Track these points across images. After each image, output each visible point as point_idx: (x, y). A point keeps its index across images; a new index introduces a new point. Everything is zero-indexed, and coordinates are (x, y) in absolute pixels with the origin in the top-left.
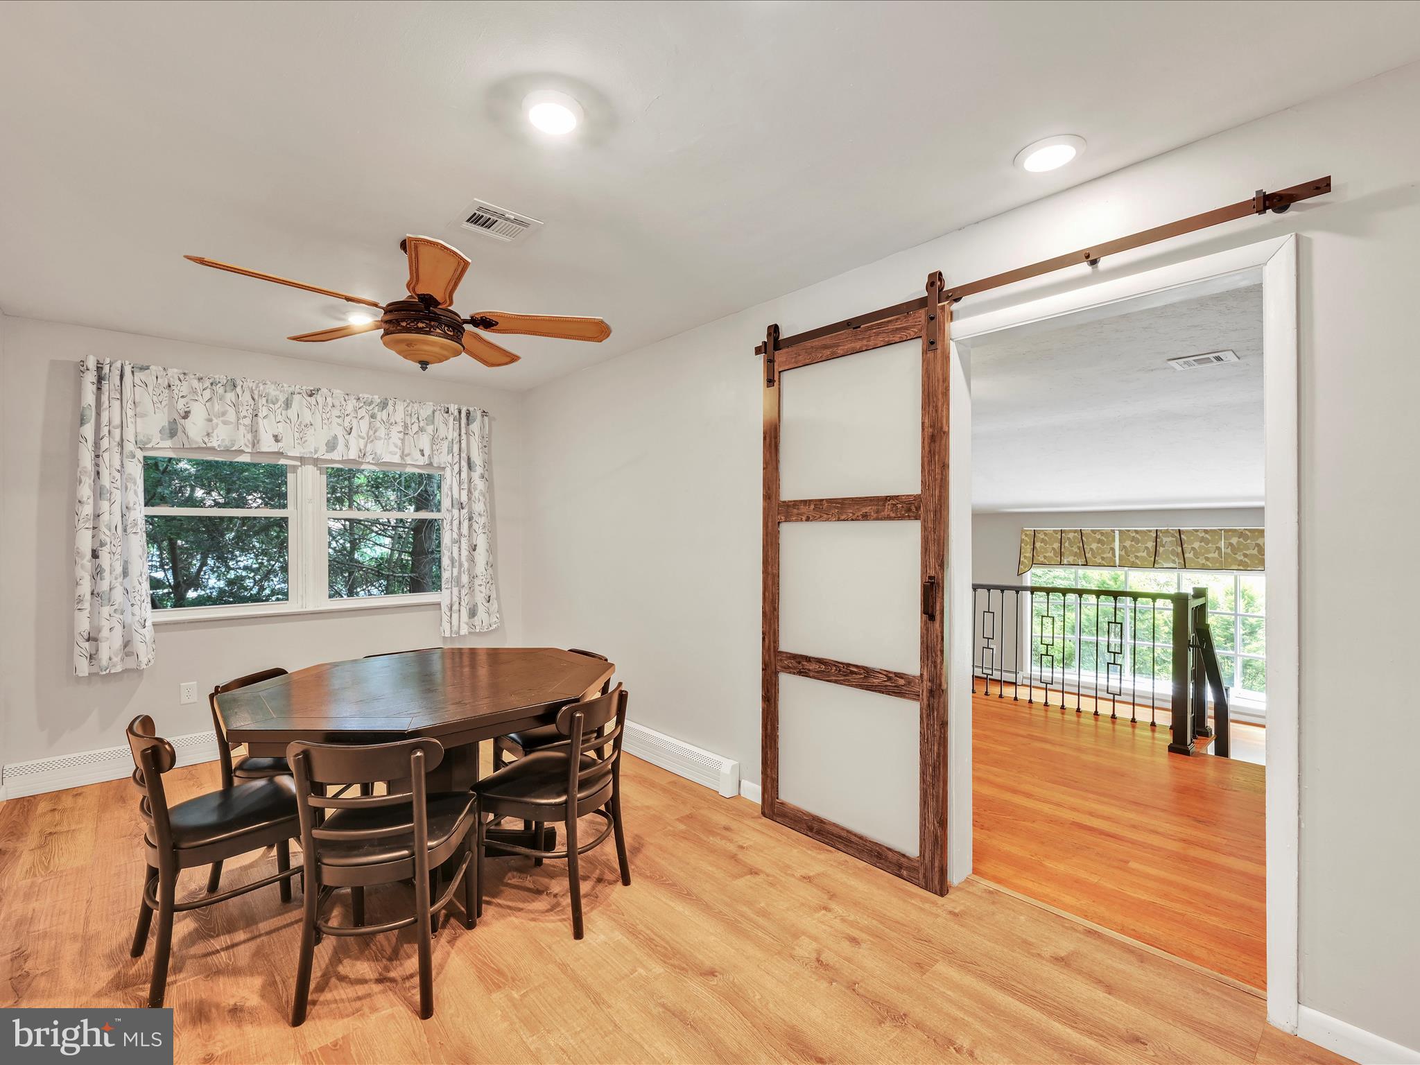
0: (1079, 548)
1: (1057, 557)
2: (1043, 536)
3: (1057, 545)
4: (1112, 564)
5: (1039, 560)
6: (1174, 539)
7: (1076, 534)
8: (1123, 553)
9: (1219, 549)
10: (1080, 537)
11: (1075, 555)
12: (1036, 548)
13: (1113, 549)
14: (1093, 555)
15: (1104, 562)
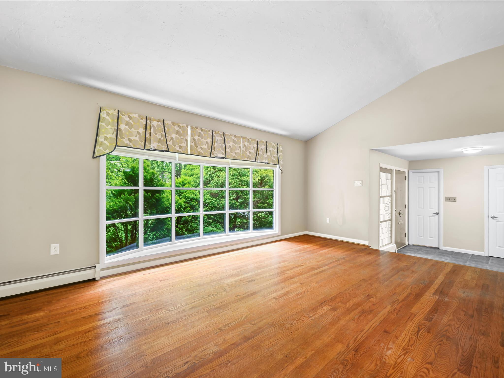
0: (162, 135)
1: (142, 142)
2: (127, 119)
3: (142, 130)
4: (186, 152)
5: (123, 142)
6: (222, 138)
7: (159, 123)
8: (193, 144)
9: (240, 147)
10: (162, 126)
11: (159, 141)
12: (121, 130)
13: (187, 140)
14: (173, 143)
15: (181, 150)
